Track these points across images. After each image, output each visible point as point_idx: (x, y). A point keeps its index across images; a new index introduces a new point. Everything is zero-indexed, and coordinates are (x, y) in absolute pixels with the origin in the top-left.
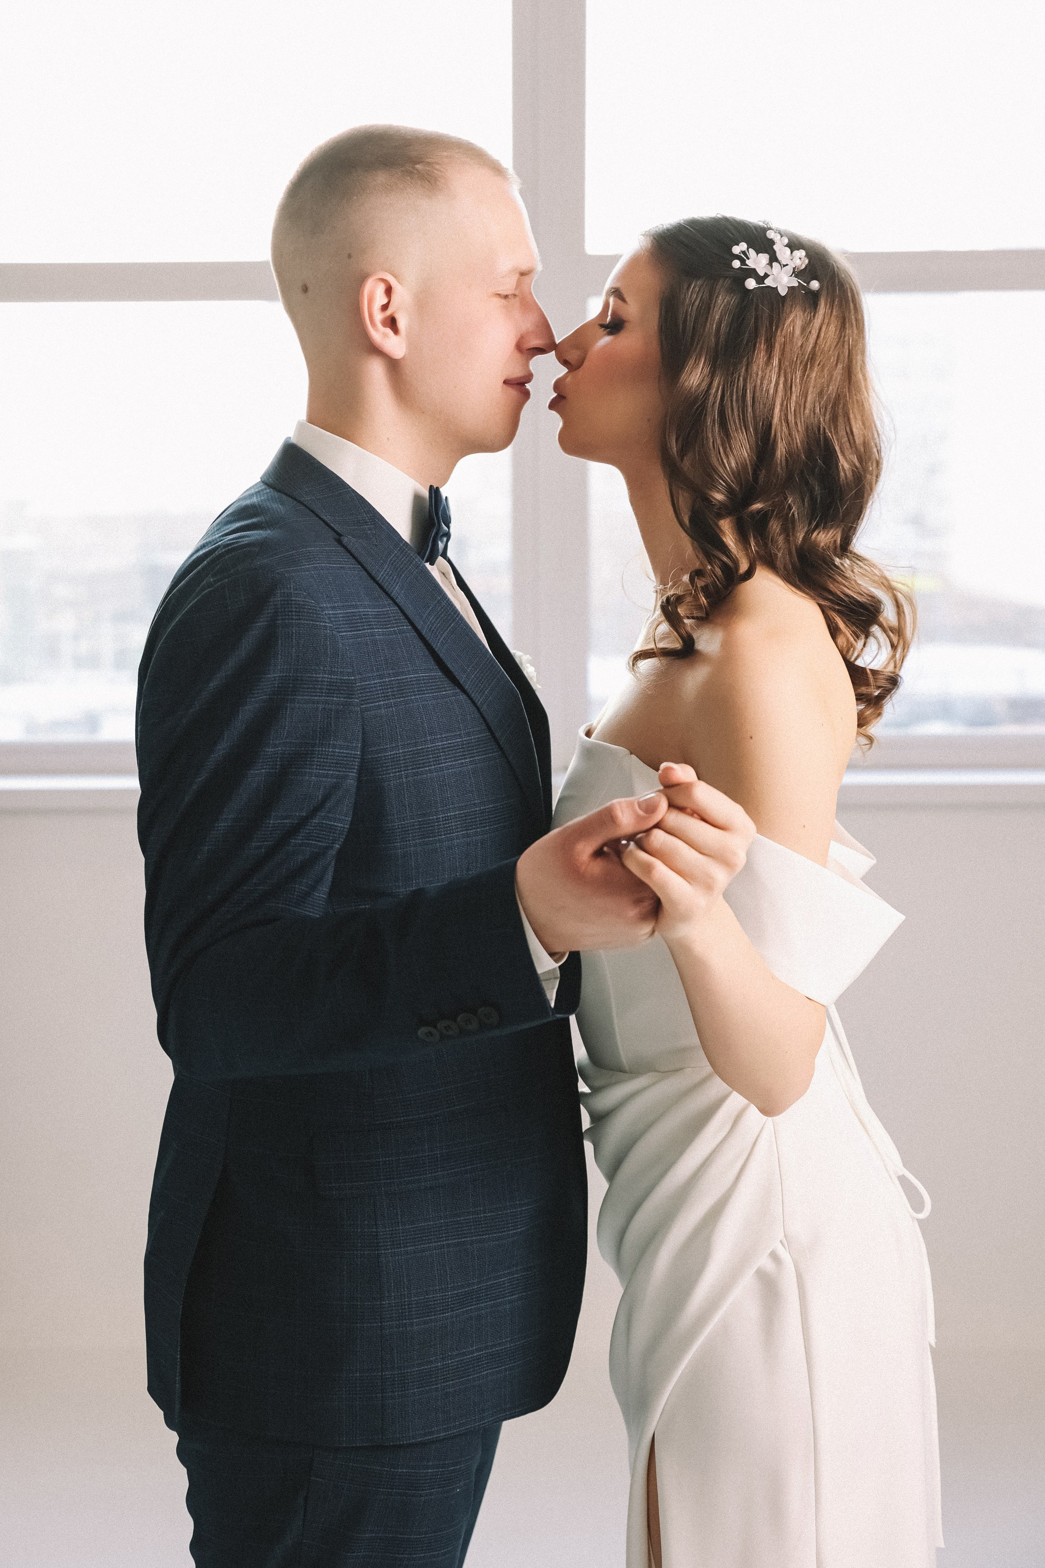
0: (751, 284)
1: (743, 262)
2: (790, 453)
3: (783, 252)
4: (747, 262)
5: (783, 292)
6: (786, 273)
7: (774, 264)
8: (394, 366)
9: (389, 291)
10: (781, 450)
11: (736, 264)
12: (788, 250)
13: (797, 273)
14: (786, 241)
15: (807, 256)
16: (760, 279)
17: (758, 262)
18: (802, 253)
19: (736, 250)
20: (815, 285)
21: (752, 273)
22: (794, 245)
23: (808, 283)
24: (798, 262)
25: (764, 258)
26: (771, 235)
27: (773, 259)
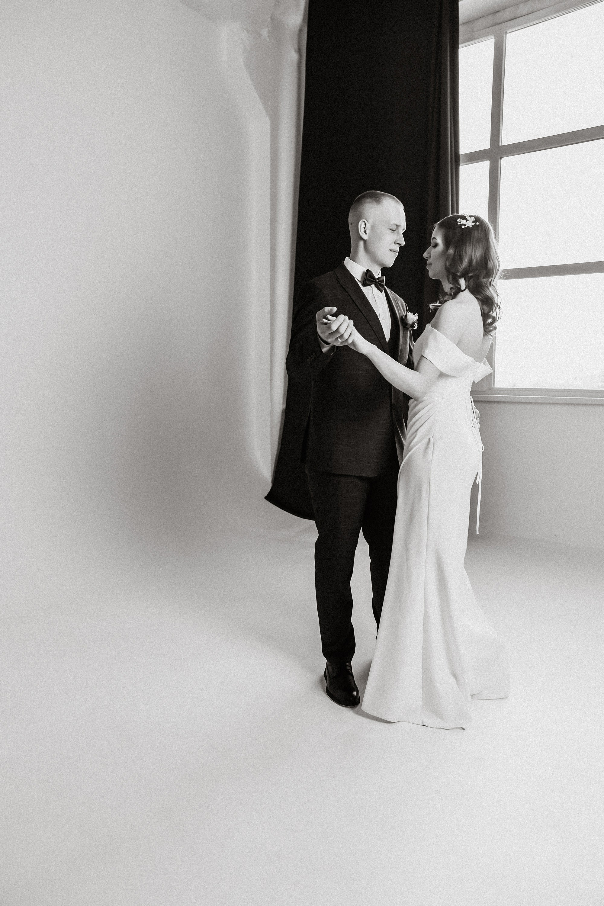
0: (463, 227)
1: (460, 223)
2: (476, 262)
3: (469, 218)
4: (461, 222)
5: (471, 227)
6: (471, 222)
7: (467, 221)
8: (365, 241)
9: (365, 224)
10: (474, 261)
11: (459, 223)
12: (470, 217)
13: (473, 222)
14: (469, 216)
15: (475, 218)
16: (465, 225)
17: (464, 222)
18: (473, 218)
19: (458, 220)
20: (478, 223)
21: (463, 225)
22: (471, 216)
23: (476, 224)
24: (473, 220)
25: (465, 221)
26: (465, 216)
27: (467, 220)
